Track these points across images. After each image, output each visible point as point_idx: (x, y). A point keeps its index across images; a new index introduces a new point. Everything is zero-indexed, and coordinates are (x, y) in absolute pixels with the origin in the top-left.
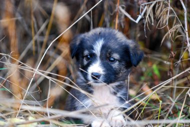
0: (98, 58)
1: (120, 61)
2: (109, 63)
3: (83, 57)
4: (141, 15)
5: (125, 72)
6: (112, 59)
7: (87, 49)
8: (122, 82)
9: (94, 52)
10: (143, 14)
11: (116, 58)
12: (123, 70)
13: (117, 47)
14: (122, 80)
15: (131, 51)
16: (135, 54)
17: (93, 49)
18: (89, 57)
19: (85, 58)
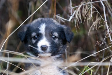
0: (44, 36)
1: (59, 38)
4: (72, 16)
5: (62, 47)
6: (53, 37)
7: (34, 31)
8: (61, 55)
9: (40, 32)
10: (73, 15)
11: (56, 36)
12: (61, 46)
13: (56, 28)
14: (61, 54)
16: (68, 33)
17: (39, 30)
18: (36, 37)
19: (33, 39)
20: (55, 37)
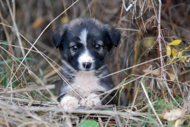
1: (103, 46)
2: (96, 50)
3: (69, 48)
6: (97, 46)
15: (110, 34)
16: (114, 35)
18: (76, 47)
19: (71, 49)
20: (99, 45)
